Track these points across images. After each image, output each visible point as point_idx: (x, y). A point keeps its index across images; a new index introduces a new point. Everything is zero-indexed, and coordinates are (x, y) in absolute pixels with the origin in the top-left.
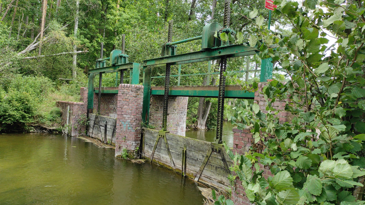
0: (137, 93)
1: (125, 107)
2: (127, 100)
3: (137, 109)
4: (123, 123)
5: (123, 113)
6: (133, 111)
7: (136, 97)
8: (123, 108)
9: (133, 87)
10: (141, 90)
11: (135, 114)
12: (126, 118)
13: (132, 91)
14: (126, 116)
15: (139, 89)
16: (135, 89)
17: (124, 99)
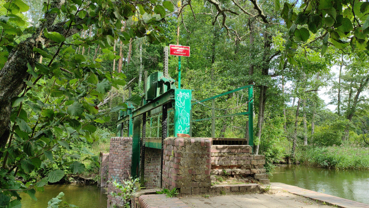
0: (125, 145)
1: (115, 160)
2: (117, 153)
3: (125, 162)
4: (113, 177)
5: (113, 167)
6: (122, 165)
7: (124, 150)
8: (113, 162)
9: (122, 140)
10: (129, 142)
11: (123, 168)
12: (116, 172)
13: (121, 144)
14: (116, 169)
15: (127, 142)
16: (123, 142)
17: (114, 153)
